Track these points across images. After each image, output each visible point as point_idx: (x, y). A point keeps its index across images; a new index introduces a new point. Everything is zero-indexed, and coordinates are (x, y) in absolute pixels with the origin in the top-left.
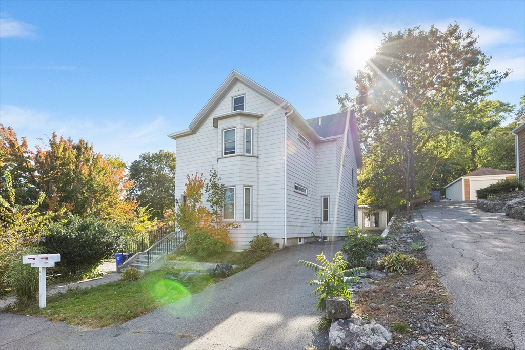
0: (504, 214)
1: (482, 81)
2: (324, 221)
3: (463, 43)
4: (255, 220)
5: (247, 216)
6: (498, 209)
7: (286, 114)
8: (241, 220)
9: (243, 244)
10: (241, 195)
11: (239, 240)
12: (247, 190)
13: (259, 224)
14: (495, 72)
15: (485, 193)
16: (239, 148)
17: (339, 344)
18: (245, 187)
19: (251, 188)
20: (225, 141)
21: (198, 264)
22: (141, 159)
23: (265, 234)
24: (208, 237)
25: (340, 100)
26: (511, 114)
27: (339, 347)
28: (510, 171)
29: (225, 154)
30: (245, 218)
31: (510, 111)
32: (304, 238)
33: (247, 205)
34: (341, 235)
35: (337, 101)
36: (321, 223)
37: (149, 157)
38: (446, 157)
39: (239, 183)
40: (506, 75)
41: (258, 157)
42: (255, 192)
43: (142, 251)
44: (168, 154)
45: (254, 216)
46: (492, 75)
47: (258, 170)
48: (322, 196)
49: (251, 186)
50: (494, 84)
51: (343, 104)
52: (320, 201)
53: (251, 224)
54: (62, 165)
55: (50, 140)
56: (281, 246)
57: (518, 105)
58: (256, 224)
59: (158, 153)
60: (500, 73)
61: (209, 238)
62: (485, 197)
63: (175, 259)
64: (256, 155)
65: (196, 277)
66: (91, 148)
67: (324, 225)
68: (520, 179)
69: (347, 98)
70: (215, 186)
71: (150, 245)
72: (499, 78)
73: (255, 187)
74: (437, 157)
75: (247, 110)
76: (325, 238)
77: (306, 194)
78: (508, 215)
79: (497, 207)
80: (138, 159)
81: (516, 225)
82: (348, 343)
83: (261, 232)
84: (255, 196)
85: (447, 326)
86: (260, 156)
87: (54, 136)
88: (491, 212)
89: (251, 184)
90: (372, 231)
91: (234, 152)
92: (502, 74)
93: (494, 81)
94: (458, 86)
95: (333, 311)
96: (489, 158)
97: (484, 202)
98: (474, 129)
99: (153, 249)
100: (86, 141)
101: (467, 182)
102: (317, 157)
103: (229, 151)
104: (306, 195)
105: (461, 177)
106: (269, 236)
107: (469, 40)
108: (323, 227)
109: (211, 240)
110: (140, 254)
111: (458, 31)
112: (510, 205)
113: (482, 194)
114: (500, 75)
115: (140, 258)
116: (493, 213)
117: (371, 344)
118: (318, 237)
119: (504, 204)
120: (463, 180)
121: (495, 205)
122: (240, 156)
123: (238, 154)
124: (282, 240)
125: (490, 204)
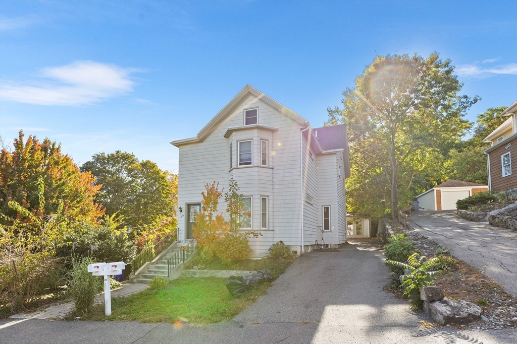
0: (488, 223)
1: (455, 104)
2: (325, 229)
3: (442, 70)
4: (271, 228)
5: (264, 225)
6: (481, 219)
7: (302, 129)
8: (259, 229)
9: (261, 252)
10: (258, 205)
11: (257, 248)
12: (264, 200)
13: (275, 232)
14: (466, 97)
15: (465, 204)
16: (256, 159)
17: (450, 314)
18: (262, 197)
19: (267, 198)
20: (240, 152)
21: (224, 272)
22: (93, 160)
23: (281, 242)
24: (231, 246)
25: (331, 113)
26: (470, 131)
27: (451, 316)
28: (474, 183)
29: (240, 164)
30: (262, 227)
31: (469, 127)
32: (311, 245)
33: (264, 215)
34: (342, 242)
35: (328, 113)
36: (322, 232)
37: (104, 158)
38: (420, 170)
39: (256, 193)
40: (476, 101)
41: (273, 169)
42: (271, 202)
43: (151, 261)
44: (127, 155)
45: (271, 224)
46: (463, 100)
47: (273, 181)
48: (323, 206)
49: (268, 196)
50: (466, 107)
51: (333, 116)
52: (321, 210)
53: (268, 232)
54: (30, 167)
55: (16, 140)
56: (299, 253)
57: (475, 122)
58: (272, 232)
59: (115, 153)
60: (470, 98)
61: (233, 246)
62: (466, 208)
63: (192, 268)
64: (271, 167)
65: (254, 282)
66: (58, 149)
67: (324, 234)
68: (493, 193)
69: (337, 111)
70: (235, 195)
71: (157, 254)
72: (470, 103)
73: (271, 197)
74: (413, 168)
75: (260, 122)
76: (327, 246)
77: (312, 203)
78: (491, 224)
79: (480, 217)
80: (91, 160)
81: (505, 232)
82: (456, 313)
83: (277, 240)
84: (271, 206)
85: (510, 300)
86: (275, 168)
87: (21, 136)
88: (475, 221)
89: (267, 194)
90: (355, 239)
91: (250, 163)
92: (472, 100)
93: (466, 105)
94: (437, 107)
95: (430, 295)
96: (455, 171)
97: (466, 213)
98: (452, 147)
99: (161, 259)
100: (52, 141)
101: (439, 192)
102: (318, 168)
103: (246, 162)
104: (312, 205)
105: (434, 188)
106: (286, 244)
107: (446, 69)
108: (325, 235)
109: (236, 248)
110: (149, 263)
111: (438, 60)
112: (494, 216)
113: (462, 204)
114: (470, 101)
115: (150, 268)
116: (476, 222)
117: (472, 313)
118: (321, 245)
119: (486, 215)
120: (435, 191)
121: (478, 215)
122: (257, 167)
123: (254, 165)
124: (300, 248)
125: (473, 215)
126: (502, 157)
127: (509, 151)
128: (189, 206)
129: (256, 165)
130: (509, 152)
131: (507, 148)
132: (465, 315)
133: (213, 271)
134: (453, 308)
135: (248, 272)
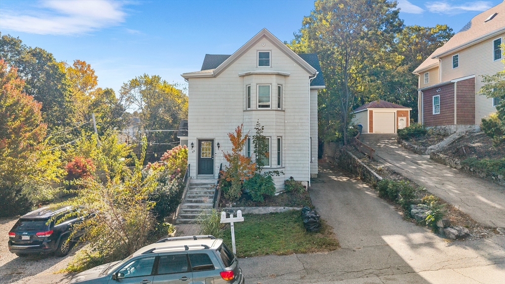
0: (429, 157)
4: (283, 166)
5: (279, 163)
6: (423, 152)
7: (310, 77)
8: (276, 167)
10: (275, 145)
12: (279, 140)
13: (286, 169)
16: (274, 103)
17: (457, 234)
18: (277, 138)
20: (259, 95)
23: (291, 178)
29: (260, 106)
30: (278, 165)
33: (279, 154)
39: (274, 134)
41: (285, 111)
42: (283, 142)
45: (283, 162)
47: (285, 123)
53: (281, 169)
56: (307, 188)
63: (225, 206)
64: (284, 109)
68: (424, 126)
73: (283, 138)
75: (273, 65)
78: (431, 158)
82: (460, 233)
83: (289, 176)
84: (283, 145)
88: (418, 154)
89: (281, 135)
91: (269, 106)
101: (371, 112)
106: (296, 179)
112: (434, 152)
115: (182, 207)
119: (426, 149)
120: (368, 111)
121: (421, 149)
122: (276, 110)
123: (273, 109)
124: (307, 183)
125: (417, 148)
126: (433, 97)
127: (439, 94)
128: (200, 141)
129: (274, 109)
130: (439, 96)
131: (437, 91)
132: (464, 234)
133: (249, 208)
134: (458, 231)
135: (283, 208)
